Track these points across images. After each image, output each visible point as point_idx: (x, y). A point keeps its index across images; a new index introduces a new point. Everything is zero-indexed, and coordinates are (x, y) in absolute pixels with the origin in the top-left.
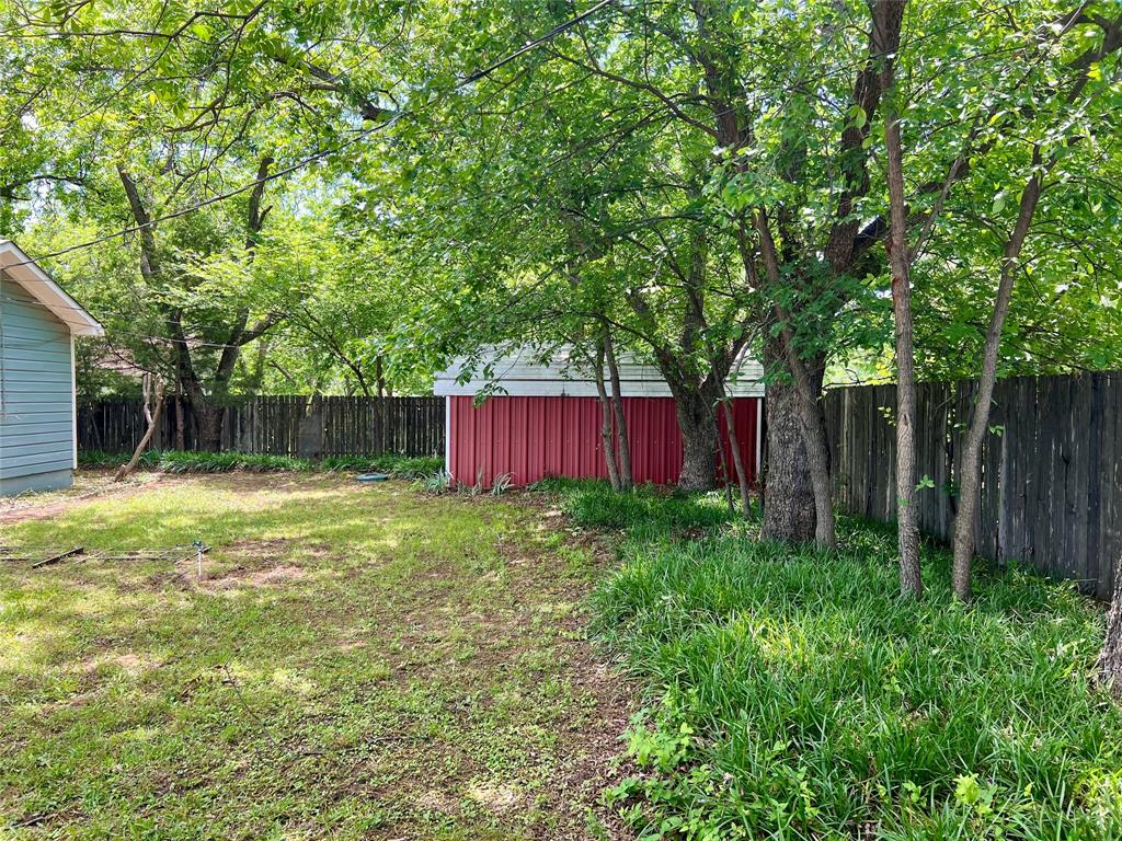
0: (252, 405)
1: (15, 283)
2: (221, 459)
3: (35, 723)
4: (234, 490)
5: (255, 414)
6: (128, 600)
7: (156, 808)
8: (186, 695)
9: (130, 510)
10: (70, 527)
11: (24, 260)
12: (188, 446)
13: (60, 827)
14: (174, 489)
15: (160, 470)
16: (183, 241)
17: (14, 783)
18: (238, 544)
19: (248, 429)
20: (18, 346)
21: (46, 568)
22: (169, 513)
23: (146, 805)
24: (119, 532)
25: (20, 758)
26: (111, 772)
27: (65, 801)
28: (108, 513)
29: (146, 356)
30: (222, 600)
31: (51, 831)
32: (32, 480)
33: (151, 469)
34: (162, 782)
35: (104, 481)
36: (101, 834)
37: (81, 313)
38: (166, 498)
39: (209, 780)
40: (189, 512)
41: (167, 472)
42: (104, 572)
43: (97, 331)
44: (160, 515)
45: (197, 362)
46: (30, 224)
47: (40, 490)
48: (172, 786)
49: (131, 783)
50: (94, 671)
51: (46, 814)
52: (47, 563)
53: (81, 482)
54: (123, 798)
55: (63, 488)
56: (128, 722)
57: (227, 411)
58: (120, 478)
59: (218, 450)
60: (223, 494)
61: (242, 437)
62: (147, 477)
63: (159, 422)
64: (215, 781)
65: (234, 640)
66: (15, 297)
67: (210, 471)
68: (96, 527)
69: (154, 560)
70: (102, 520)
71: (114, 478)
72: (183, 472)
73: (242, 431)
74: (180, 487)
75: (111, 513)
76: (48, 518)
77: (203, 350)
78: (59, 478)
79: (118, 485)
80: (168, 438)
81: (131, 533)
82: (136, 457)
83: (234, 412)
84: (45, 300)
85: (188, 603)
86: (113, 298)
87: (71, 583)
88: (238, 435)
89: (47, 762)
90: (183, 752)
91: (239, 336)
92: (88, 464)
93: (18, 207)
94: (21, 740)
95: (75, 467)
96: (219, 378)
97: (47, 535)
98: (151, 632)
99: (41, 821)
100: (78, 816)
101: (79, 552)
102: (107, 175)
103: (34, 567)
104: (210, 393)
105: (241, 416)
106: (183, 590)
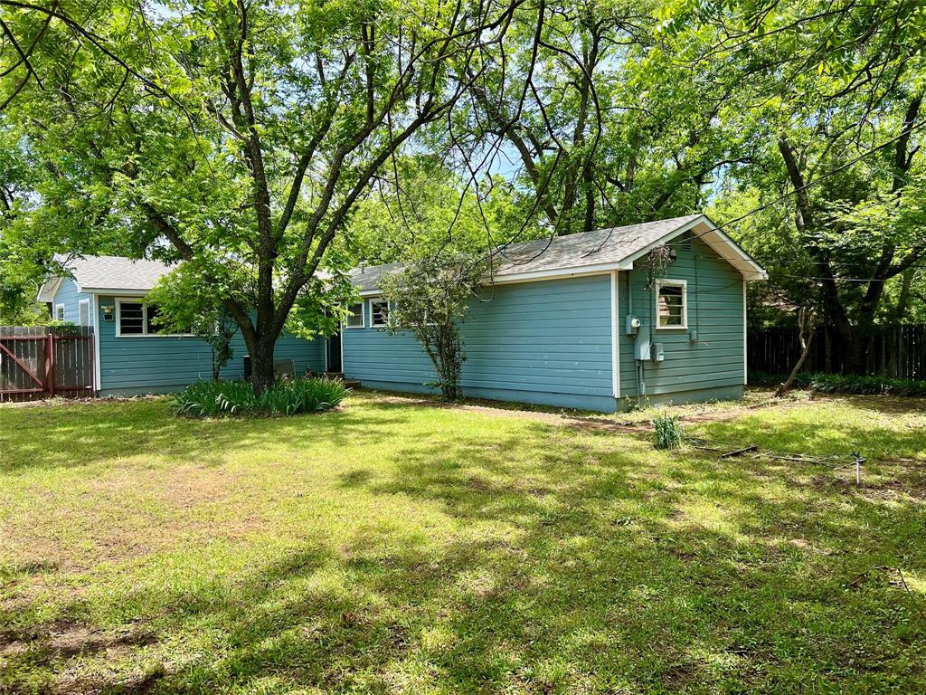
0: (898, 334)
1: (707, 245)
2: (867, 382)
3: (733, 575)
4: (882, 410)
5: (901, 343)
6: (797, 495)
7: (839, 675)
8: (855, 585)
9: (790, 420)
10: (745, 430)
11: (713, 227)
12: (835, 370)
13: (760, 663)
14: (825, 406)
15: (811, 389)
16: (832, 192)
17: (724, 617)
18: (891, 460)
19: (893, 355)
20: (707, 292)
21: (731, 459)
22: (823, 426)
23: (829, 670)
24: (783, 437)
25: (727, 599)
26: (797, 632)
27: (763, 644)
28: (773, 422)
29: (798, 293)
30: (882, 508)
31: (755, 665)
32: (715, 392)
33: (804, 388)
34: (841, 655)
35: (768, 396)
36: (794, 681)
37: (751, 262)
38: (819, 413)
39: (885, 667)
40: (841, 427)
41: (818, 390)
42: (775, 468)
43: (762, 275)
44: (815, 427)
45: (844, 296)
46: (712, 200)
47: (722, 399)
48: (852, 661)
49: (815, 646)
50: (775, 546)
51: (749, 650)
52: (732, 455)
53: (750, 395)
54: (810, 658)
55: (736, 399)
56: (808, 595)
57: (873, 339)
58: (780, 394)
59: (863, 374)
60: (871, 413)
61: (887, 363)
62: (802, 395)
63: (811, 349)
64: (891, 670)
65: (897, 547)
66: (706, 256)
67: (858, 392)
68: (764, 431)
69: (814, 464)
70: (768, 427)
71: (774, 393)
72: (833, 392)
73: (888, 358)
74: (830, 404)
75: (775, 422)
76: (728, 421)
77: (850, 285)
78: (734, 391)
79: (778, 399)
80: (818, 363)
81: (791, 439)
82: (793, 377)
83: (878, 340)
84: (726, 256)
85: (848, 506)
86: (773, 248)
87: (750, 472)
88: (884, 361)
89: (747, 609)
90: (859, 635)
91: (886, 271)
92: (755, 382)
93: (704, 188)
94: (726, 586)
95: (746, 383)
96: (865, 309)
97: (728, 434)
98: (819, 525)
99: (745, 653)
100: (774, 660)
101: (754, 449)
102: (769, 150)
103: (723, 457)
104: (856, 323)
105: (887, 343)
106: (843, 494)
